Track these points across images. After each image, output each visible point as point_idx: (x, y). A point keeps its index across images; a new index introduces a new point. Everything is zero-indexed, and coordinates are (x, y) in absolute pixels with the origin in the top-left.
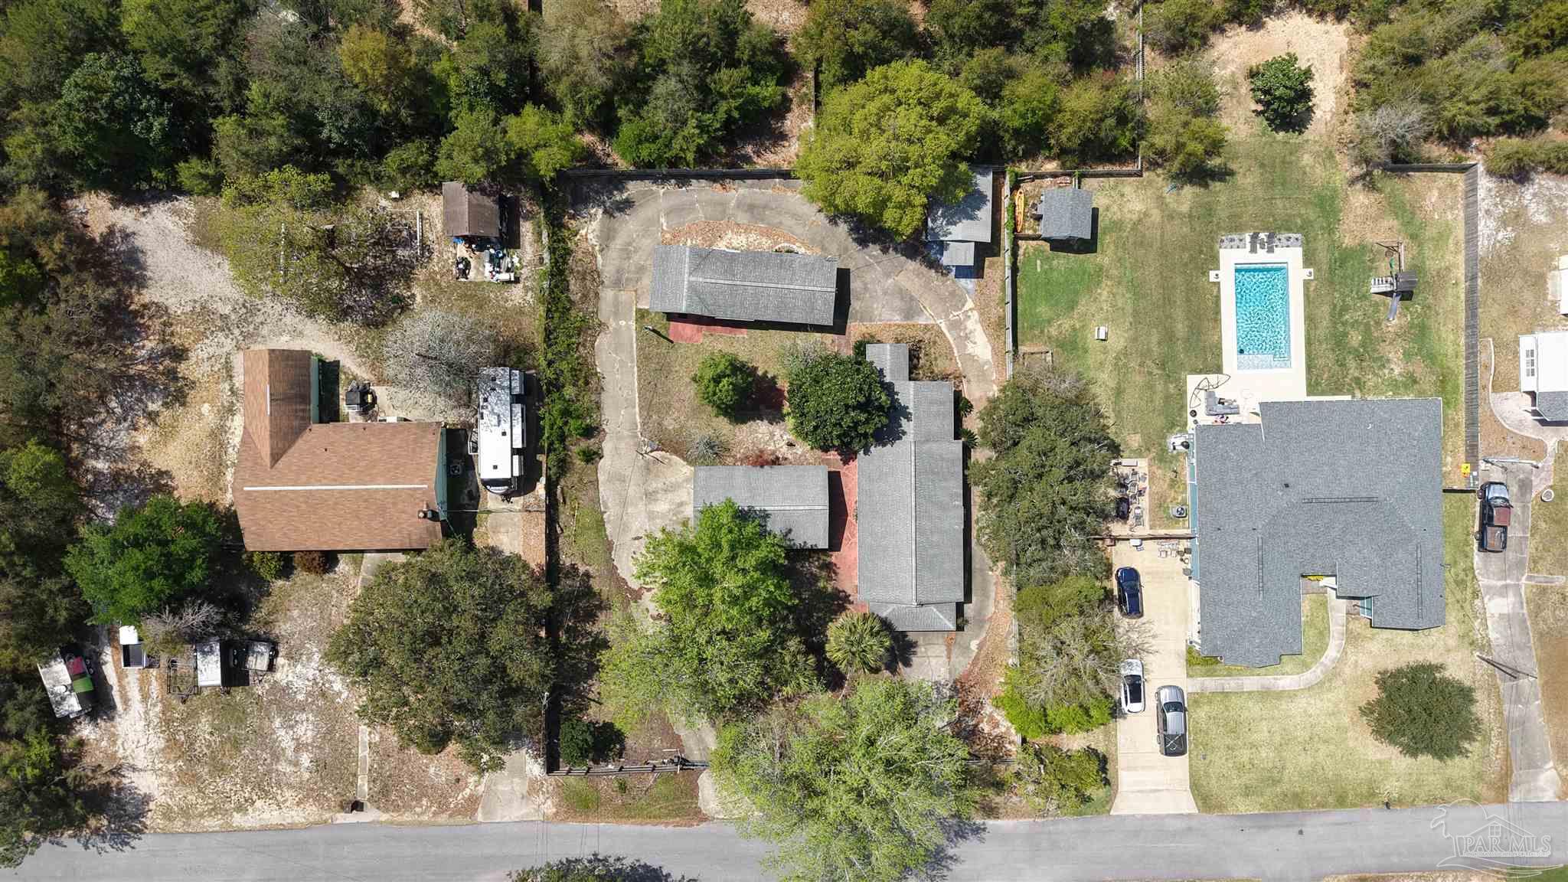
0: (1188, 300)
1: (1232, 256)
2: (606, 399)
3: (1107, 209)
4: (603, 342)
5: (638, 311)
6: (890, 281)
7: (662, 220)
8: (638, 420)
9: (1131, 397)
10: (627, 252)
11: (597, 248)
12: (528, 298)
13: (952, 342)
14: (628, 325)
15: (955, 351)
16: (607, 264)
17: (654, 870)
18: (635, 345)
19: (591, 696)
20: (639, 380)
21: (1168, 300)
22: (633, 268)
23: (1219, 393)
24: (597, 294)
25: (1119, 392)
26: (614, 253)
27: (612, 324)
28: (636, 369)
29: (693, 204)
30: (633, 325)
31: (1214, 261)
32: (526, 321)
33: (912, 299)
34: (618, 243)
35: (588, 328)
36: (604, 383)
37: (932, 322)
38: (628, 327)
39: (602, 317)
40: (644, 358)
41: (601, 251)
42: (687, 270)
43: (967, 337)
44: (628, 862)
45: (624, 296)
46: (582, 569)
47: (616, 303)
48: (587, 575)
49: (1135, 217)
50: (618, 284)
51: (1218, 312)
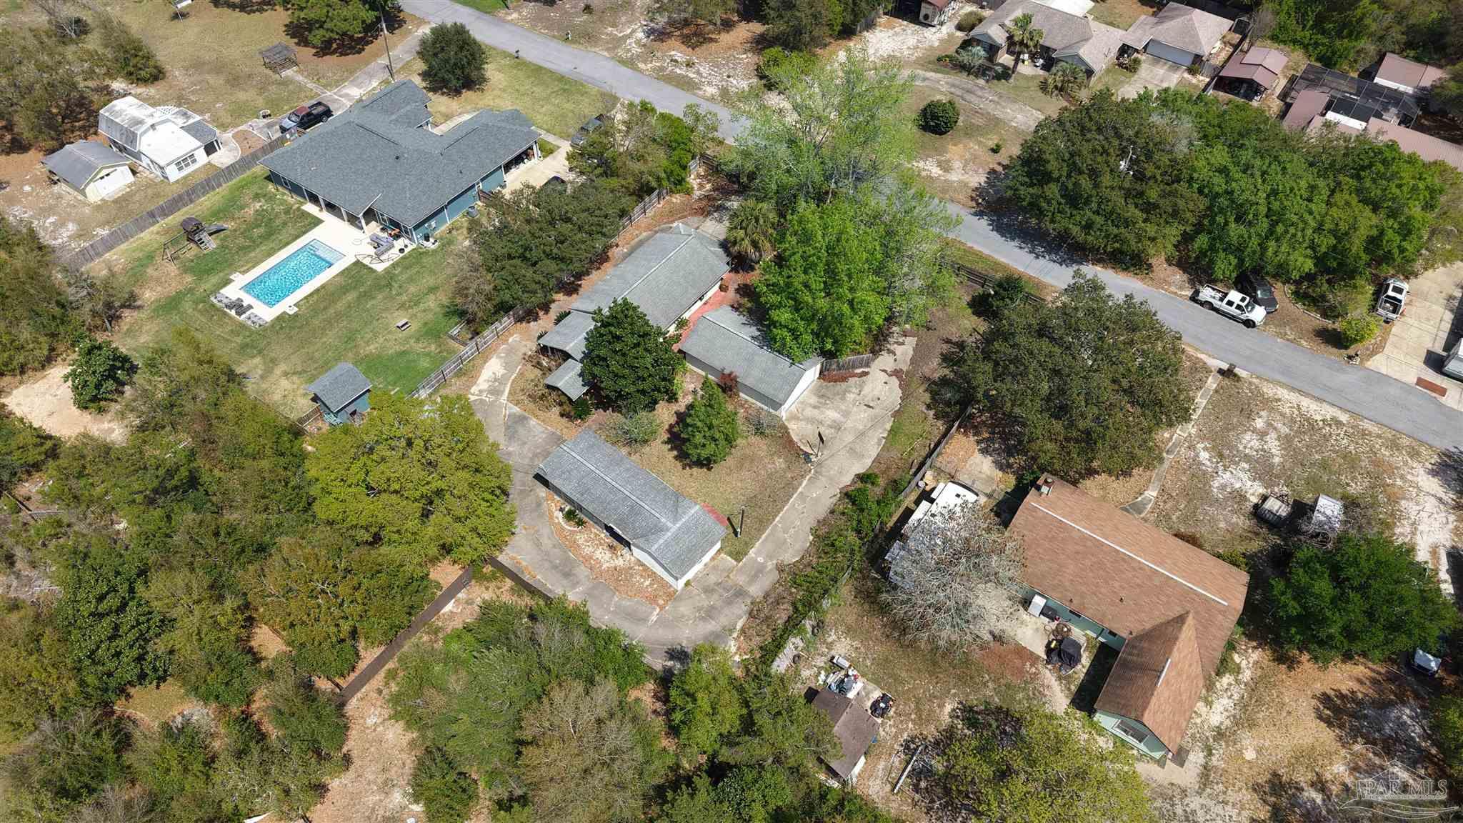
0: (325, 308)
1: (265, 313)
2: (822, 510)
3: (305, 395)
4: (791, 557)
5: (738, 560)
6: (511, 449)
7: (654, 618)
8: (805, 483)
9: (429, 281)
10: (709, 613)
11: (735, 635)
12: (834, 637)
13: (509, 385)
14: (755, 554)
15: (513, 377)
16: (738, 616)
17: (997, 231)
18: (764, 536)
19: (979, 337)
20: (781, 509)
21: (339, 316)
22: (716, 596)
23: (372, 251)
24: (766, 596)
25: (432, 290)
26: (724, 620)
27: (770, 565)
28: (777, 519)
29: (615, 613)
30: (752, 553)
31: (281, 318)
32: (851, 620)
33: (508, 428)
34: (712, 626)
35: (793, 576)
36: (814, 524)
37: (510, 405)
38: (758, 553)
39: (775, 576)
40: (763, 523)
41: (731, 631)
42: (669, 534)
43: (496, 380)
44: (1016, 243)
45: (741, 580)
46: (932, 413)
47: (754, 578)
48: (928, 407)
49: (295, 378)
50: (740, 593)
51: (317, 291)
